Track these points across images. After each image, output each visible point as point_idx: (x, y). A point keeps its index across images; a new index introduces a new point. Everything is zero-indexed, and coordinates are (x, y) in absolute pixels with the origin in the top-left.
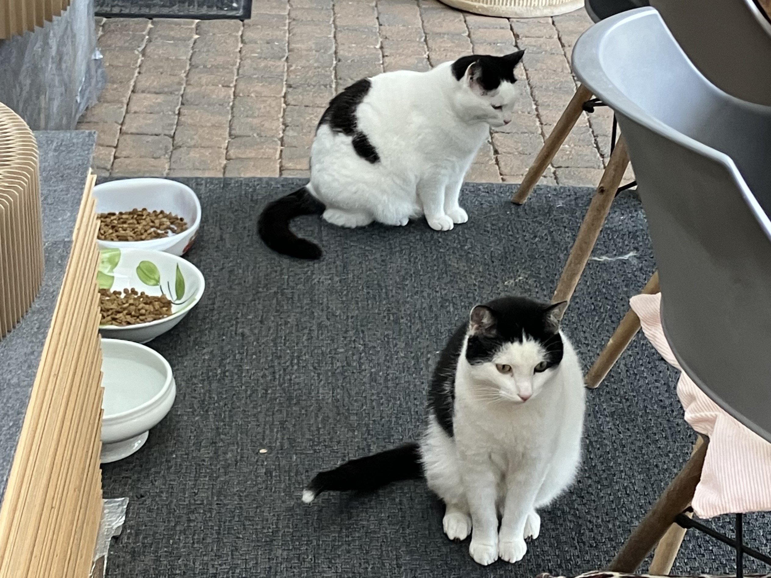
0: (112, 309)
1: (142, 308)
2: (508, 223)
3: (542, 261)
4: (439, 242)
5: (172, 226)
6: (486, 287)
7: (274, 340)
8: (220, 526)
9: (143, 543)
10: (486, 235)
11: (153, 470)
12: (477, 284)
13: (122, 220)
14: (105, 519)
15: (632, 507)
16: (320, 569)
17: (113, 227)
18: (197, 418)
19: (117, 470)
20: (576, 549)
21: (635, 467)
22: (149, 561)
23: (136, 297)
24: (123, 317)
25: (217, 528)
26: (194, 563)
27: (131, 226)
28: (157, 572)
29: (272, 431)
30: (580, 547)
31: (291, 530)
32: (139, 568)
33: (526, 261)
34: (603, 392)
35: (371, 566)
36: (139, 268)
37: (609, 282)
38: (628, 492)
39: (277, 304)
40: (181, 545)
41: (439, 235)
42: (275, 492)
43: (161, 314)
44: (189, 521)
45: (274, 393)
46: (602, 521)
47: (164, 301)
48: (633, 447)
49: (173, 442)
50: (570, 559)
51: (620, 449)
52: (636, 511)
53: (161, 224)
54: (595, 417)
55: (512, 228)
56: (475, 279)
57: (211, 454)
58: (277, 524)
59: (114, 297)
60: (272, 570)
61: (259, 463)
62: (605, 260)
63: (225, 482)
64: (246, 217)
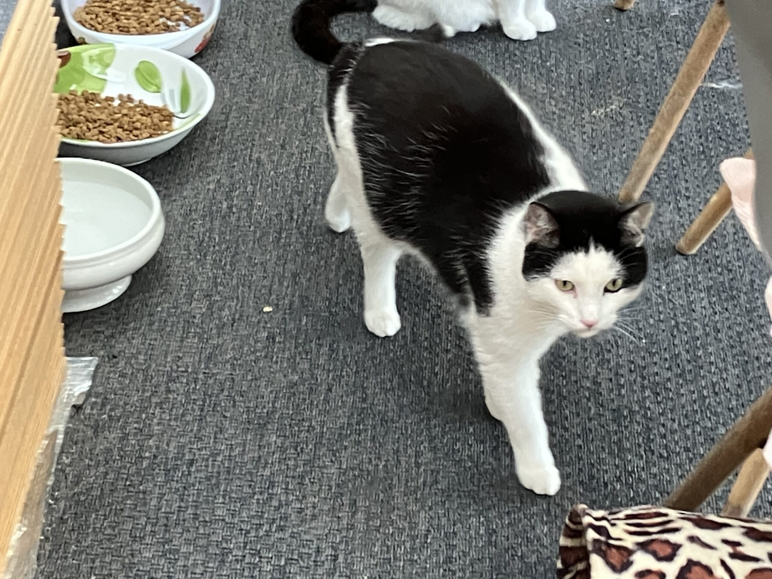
0: (99, 119)
1: (138, 121)
2: (606, 34)
3: (642, 86)
4: (516, 55)
5: (187, 18)
6: (568, 117)
7: (297, 170)
8: (204, 401)
9: (110, 416)
10: (575, 49)
11: (132, 325)
12: (557, 112)
13: (125, 6)
14: (67, 383)
15: (719, 410)
16: (321, 464)
17: (114, 14)
18: (191, 263)
19: (88, 321)
20: (642, 458)
21: (730, 359)
22: (114, 438)
23: (131, 105)
24: (113, 131)
25: (201, 403)
26: (168, 445)
27: (137, 14)
28: (122, 453)
29: (281, 284)
30: (647, 457)
31: (291, 412)
32: (102, 447)
33: (623, 85)
34: (700, 259)
35: (383, 463)
36: (137, 70)
37: (727, 117)
38: (717, 390)
39: (305, 125)
40: (155, 421)
41: (517, 45)
42: (277, 362)
43: (160, 129)
44: (168, 391)
45: (288, 237)
46: (679, 424)
47: (164, 113)
48: (730, 333)
49: (160, 291)
50: (633, 472)
51: (713, 334)
52: (724, 415)
53: (173, 14)
54: (686, 291)
55: (610, 40)
56: (556, 106)
57: (204, 310)
58: (274, 403)
59: (105, 104)
60: (263, 461)
61: (262, 325)
62: (725, 87)
63: (216, 347)
64: (278, 10)
